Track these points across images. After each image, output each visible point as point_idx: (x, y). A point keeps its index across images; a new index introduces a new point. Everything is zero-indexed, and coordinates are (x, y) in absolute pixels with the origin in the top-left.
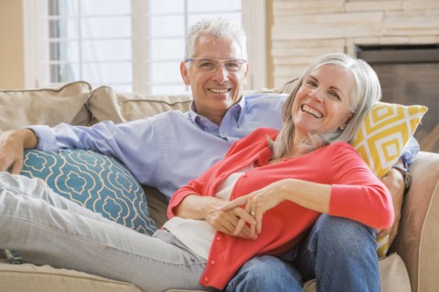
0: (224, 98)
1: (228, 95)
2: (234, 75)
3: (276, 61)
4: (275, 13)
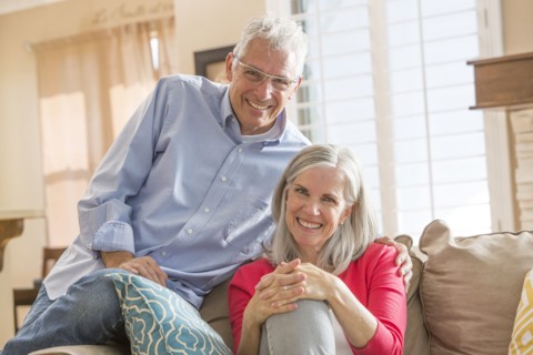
0: (260, 115)
1: (265, 112)
2: (279, 94)
3: (522, 205)
4: (518, 155)
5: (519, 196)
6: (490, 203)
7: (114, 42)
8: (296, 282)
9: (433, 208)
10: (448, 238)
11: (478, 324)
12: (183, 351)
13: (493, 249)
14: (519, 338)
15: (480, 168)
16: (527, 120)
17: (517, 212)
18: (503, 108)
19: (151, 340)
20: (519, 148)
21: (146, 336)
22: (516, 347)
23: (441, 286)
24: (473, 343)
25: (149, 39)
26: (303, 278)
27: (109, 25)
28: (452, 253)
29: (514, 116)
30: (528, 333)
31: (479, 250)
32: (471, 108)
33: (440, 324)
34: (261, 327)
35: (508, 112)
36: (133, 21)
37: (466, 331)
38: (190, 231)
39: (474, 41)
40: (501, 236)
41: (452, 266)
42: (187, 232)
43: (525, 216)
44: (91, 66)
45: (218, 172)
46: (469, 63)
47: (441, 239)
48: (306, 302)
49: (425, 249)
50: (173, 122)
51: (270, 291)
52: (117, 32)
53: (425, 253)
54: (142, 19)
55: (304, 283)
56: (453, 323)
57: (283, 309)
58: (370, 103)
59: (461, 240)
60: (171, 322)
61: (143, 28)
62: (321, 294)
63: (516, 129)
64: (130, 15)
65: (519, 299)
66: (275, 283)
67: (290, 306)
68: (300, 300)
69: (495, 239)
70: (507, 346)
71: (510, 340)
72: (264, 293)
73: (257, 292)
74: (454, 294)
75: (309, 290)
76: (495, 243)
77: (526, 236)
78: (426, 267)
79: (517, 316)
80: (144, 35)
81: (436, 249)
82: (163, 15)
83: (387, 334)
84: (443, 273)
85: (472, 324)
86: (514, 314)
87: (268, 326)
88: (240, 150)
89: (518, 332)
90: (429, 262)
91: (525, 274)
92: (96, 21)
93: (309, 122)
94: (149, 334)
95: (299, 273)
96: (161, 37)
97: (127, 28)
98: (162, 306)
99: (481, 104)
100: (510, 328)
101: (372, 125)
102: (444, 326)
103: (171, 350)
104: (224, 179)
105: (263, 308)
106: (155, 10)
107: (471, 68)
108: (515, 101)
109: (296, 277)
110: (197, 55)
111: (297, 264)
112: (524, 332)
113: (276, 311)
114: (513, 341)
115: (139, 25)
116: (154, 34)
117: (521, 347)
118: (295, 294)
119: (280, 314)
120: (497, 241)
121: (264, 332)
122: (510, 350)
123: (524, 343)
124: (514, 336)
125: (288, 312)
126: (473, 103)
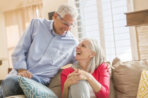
3: (140, 53)
4: (139, 39)
5: (140, 50)
6: (132, 52)
7: (26, 11)
8: (78, 75)
9: (116, 54)
10: (120, 62)
11: (129, 86)
12: (40, 97)
13: (132, 65)
14: (140, 90)
15: (128, 42)
16: (141, 29)
17: (139, 54)
18: (135, 26)
19: (31, 95)
20: (139, 37)
21: (29, 94)
22: (139, 92)
23: (118, 76)
24: (127, 91)
25: (36, 9)
26: (80, 74)
27: (24, 6)
28: (121, 66)
29: (137, 28)
30: (143, 88)
31: (129, 65)
32: (126, 26)
33: (118, 86)
34: (69, 88)
35: (136, 27)
36: (31, 5)
37: (126, 88)
38: (42, 61)
39: (126, 7)
40: (135, 61)
41: (121, 70)
42: (41, 62)
43: (141, 56)
44: (20, 18)
45: (49, 44)
46: (125, 14)
47: (118, 63)
48: (81, 81)
49: (114, 66)
50: (36, 31)
51: (72, 78)
52: (27, 8)
53: (114, 67)
54: (34, 4)
55: (81, 75)
56: (122, 86)
57: (75, 83)
58: (98, 26)
59: (124, 63)
60: (35, 89)
61: (34, 7)
62: (86, 78)
63: (138, 32)
64: (30, 3)
65: (140, 79)
66: (73, 76)
67: (77, 82)
68: (80, 80)
69: (133, 62)
70: (137, 92)
71: (138, 90)
72: (70, 78)
73: (68, 78)
74: (122, 78)
75: (82, 77)
76: (133, 63)
77: (142, 61)
78: (114, 70)
79: (140, 83)
80: (34, 9)
81: (117, 65)
82: (39, 3)
83: (104, 89)
84: (119, 72)
85: (127, 86)
86: (139, 83)
87: (71, 88)
88: (55, 38)
89: (140, 88)
90: (115, 69)
91: (141, 72)
92: (21, 5)
93: (81, 31)
94: (30, 94)
95: (79, 73)
96: (39, 9)
97: (30, 7)
98: (31, 86)
99: (128, 25)
100: (138, 87)
101: (98, 32)
102: (119, 87)
103: (37, 97)
104: (51, 46)
105: (69, 82)
106: (37, 2)
107: (125, 15)
108: (138, 24)
109: (78, 74)
110: (49, 14)
111: (79, 70)
112: (141, 88)
113: (73, 83)
114: (139, 90)
115: (33, 6)
116: (37, 8)
117: (141, 92)
118: (78, 79)
119: (74, 84)
120: (134, 63)
121: (70, 89)
122: (138, 93)
123: (142, 91)
124: (139, 89)
125: (76, 83)
126: (126, 25)
